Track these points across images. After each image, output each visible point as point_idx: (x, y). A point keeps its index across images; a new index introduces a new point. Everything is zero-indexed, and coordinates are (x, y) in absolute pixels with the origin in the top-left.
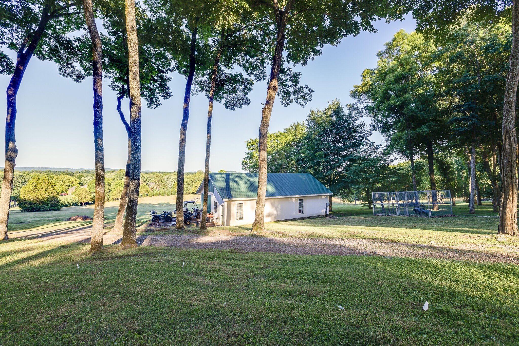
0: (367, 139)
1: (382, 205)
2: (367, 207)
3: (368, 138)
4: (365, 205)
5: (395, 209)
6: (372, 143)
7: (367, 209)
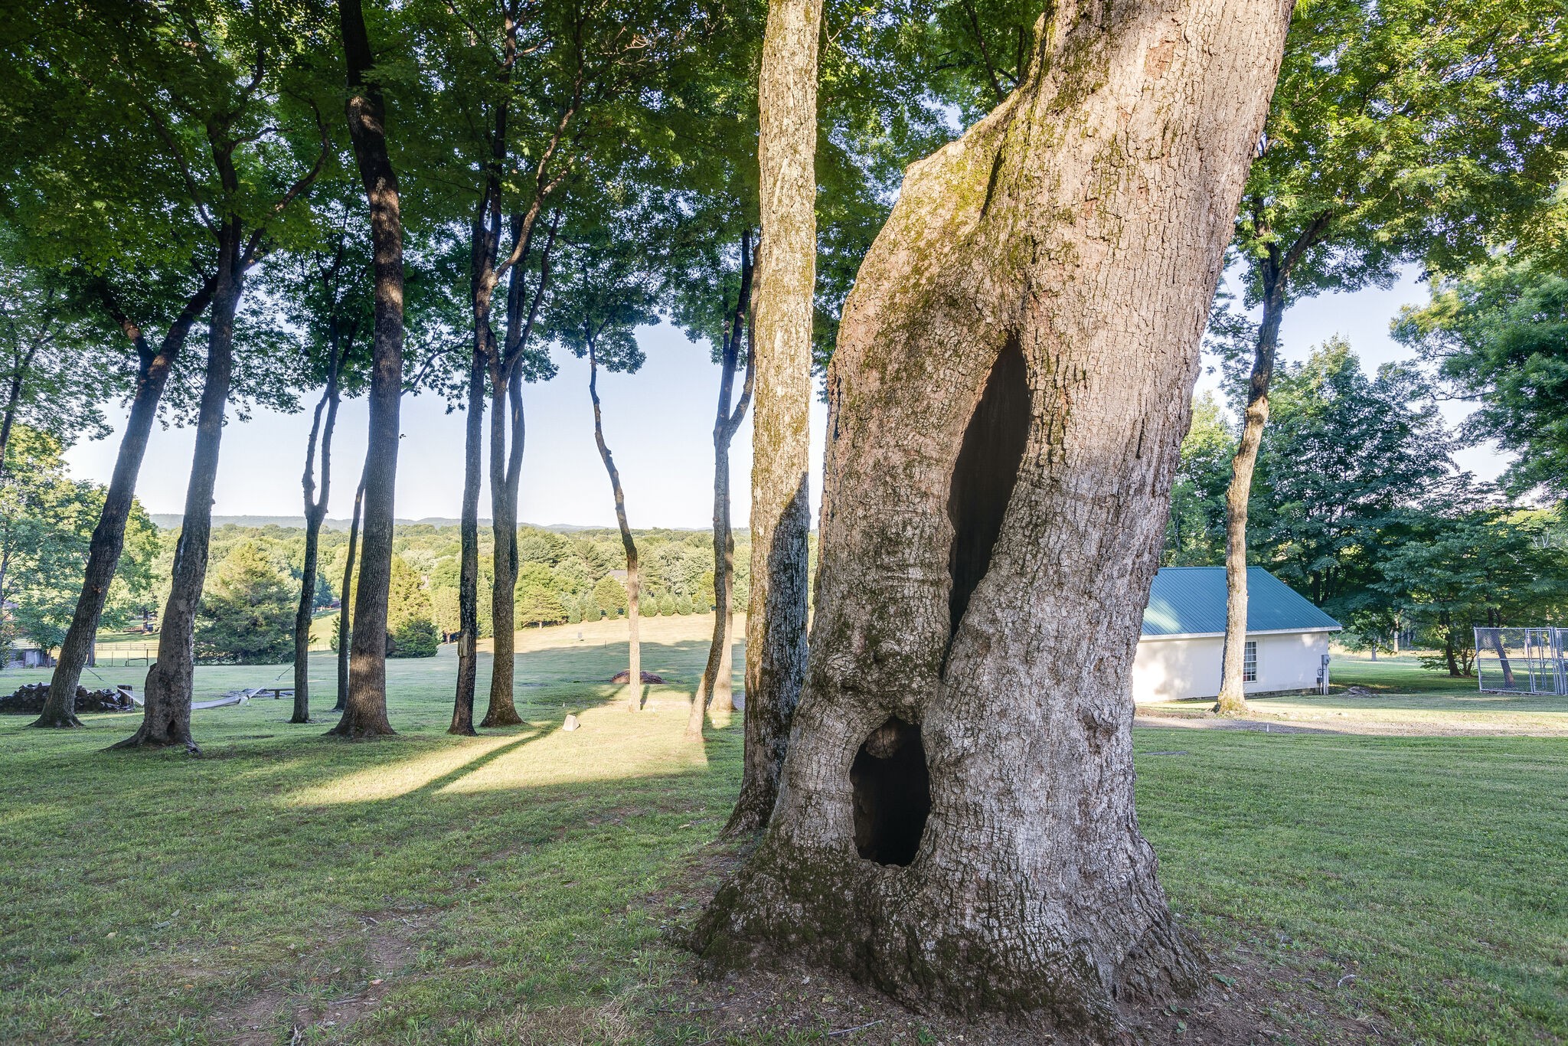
0: (1447, 460)
1: (1505, 664)
2: (1440, 670)
3: (1449, 455)
4: (1432, 665)
5: (1550, 678)
6: (1467, 476)
7: (1442, 676)
